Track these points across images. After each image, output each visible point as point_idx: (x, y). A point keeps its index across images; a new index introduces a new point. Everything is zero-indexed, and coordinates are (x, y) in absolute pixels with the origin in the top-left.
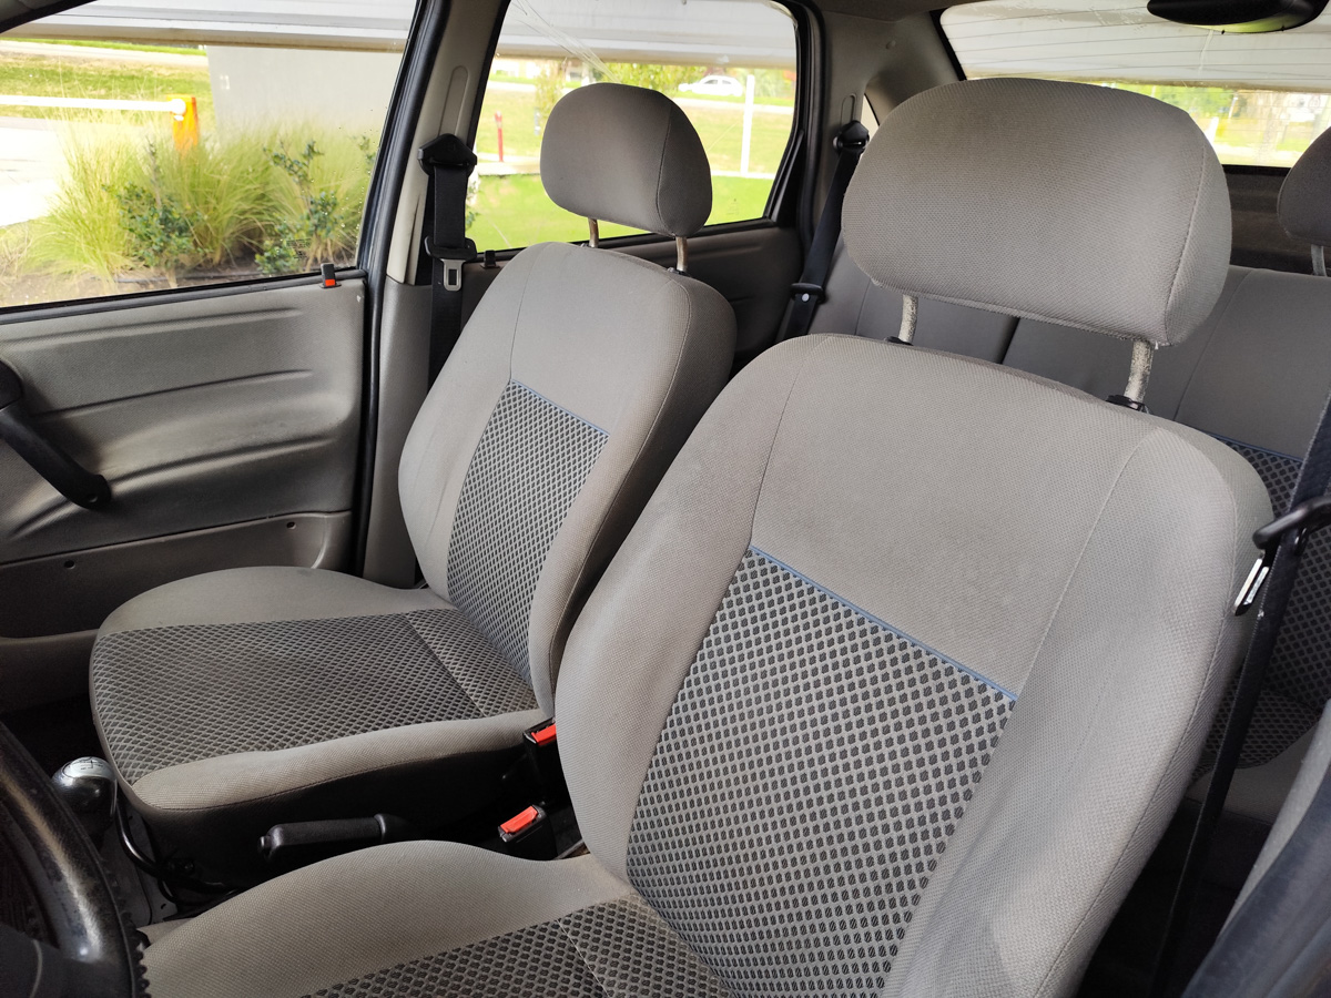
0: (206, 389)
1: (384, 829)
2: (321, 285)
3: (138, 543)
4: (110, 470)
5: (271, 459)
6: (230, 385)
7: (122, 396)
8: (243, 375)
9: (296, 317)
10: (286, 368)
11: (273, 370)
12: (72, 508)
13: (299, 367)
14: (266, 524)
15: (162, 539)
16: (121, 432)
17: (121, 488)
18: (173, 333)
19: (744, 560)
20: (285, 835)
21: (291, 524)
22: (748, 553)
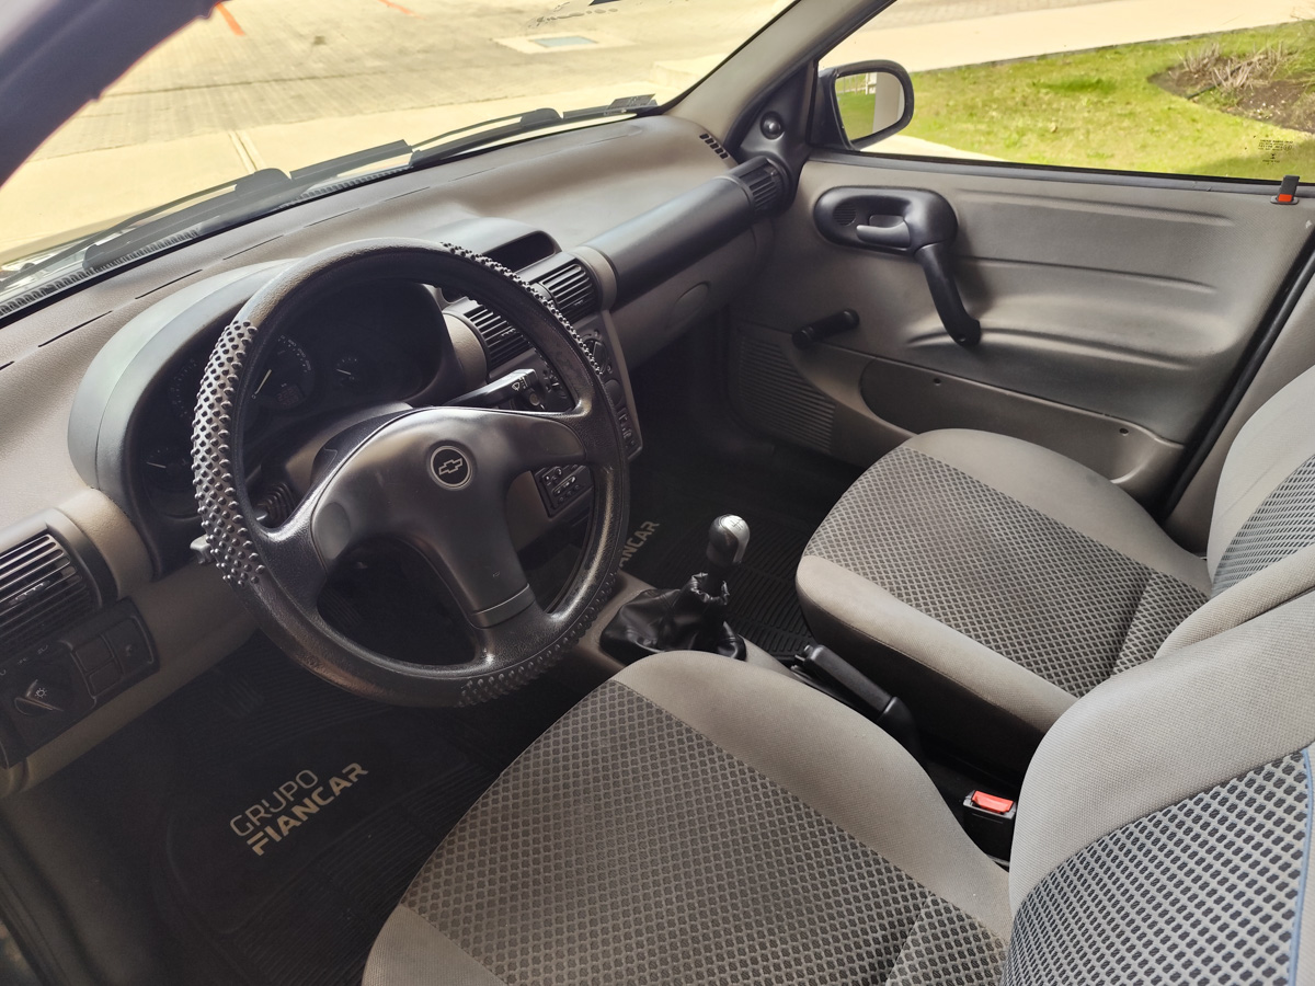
0: (1104, 275)
1: (887, 710)
2: (1273, 198)
3: (989, 387)
4: (987, 320)
5: (1120, 363)
6: (1128, 278)
7: (1028, 260)
8: (1143, 271)
9: (1225, 228)
10: (1192, 278)
11: (1176, 275)
12: (948, 340)
13: (1203, 281)
14: (1101, 420)
15: (1008, 393)
16: (1014, 290)
17: (988, 338)
18: (1093, 214)
19: (1287, 760)
20: (820, 656)
21: (1124, 431)
22: (1297, 756)
